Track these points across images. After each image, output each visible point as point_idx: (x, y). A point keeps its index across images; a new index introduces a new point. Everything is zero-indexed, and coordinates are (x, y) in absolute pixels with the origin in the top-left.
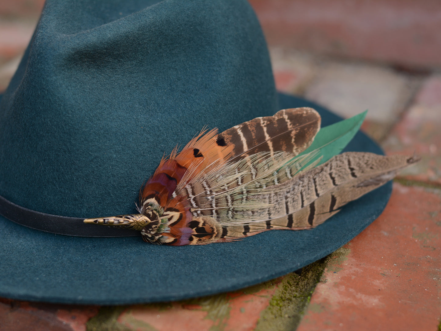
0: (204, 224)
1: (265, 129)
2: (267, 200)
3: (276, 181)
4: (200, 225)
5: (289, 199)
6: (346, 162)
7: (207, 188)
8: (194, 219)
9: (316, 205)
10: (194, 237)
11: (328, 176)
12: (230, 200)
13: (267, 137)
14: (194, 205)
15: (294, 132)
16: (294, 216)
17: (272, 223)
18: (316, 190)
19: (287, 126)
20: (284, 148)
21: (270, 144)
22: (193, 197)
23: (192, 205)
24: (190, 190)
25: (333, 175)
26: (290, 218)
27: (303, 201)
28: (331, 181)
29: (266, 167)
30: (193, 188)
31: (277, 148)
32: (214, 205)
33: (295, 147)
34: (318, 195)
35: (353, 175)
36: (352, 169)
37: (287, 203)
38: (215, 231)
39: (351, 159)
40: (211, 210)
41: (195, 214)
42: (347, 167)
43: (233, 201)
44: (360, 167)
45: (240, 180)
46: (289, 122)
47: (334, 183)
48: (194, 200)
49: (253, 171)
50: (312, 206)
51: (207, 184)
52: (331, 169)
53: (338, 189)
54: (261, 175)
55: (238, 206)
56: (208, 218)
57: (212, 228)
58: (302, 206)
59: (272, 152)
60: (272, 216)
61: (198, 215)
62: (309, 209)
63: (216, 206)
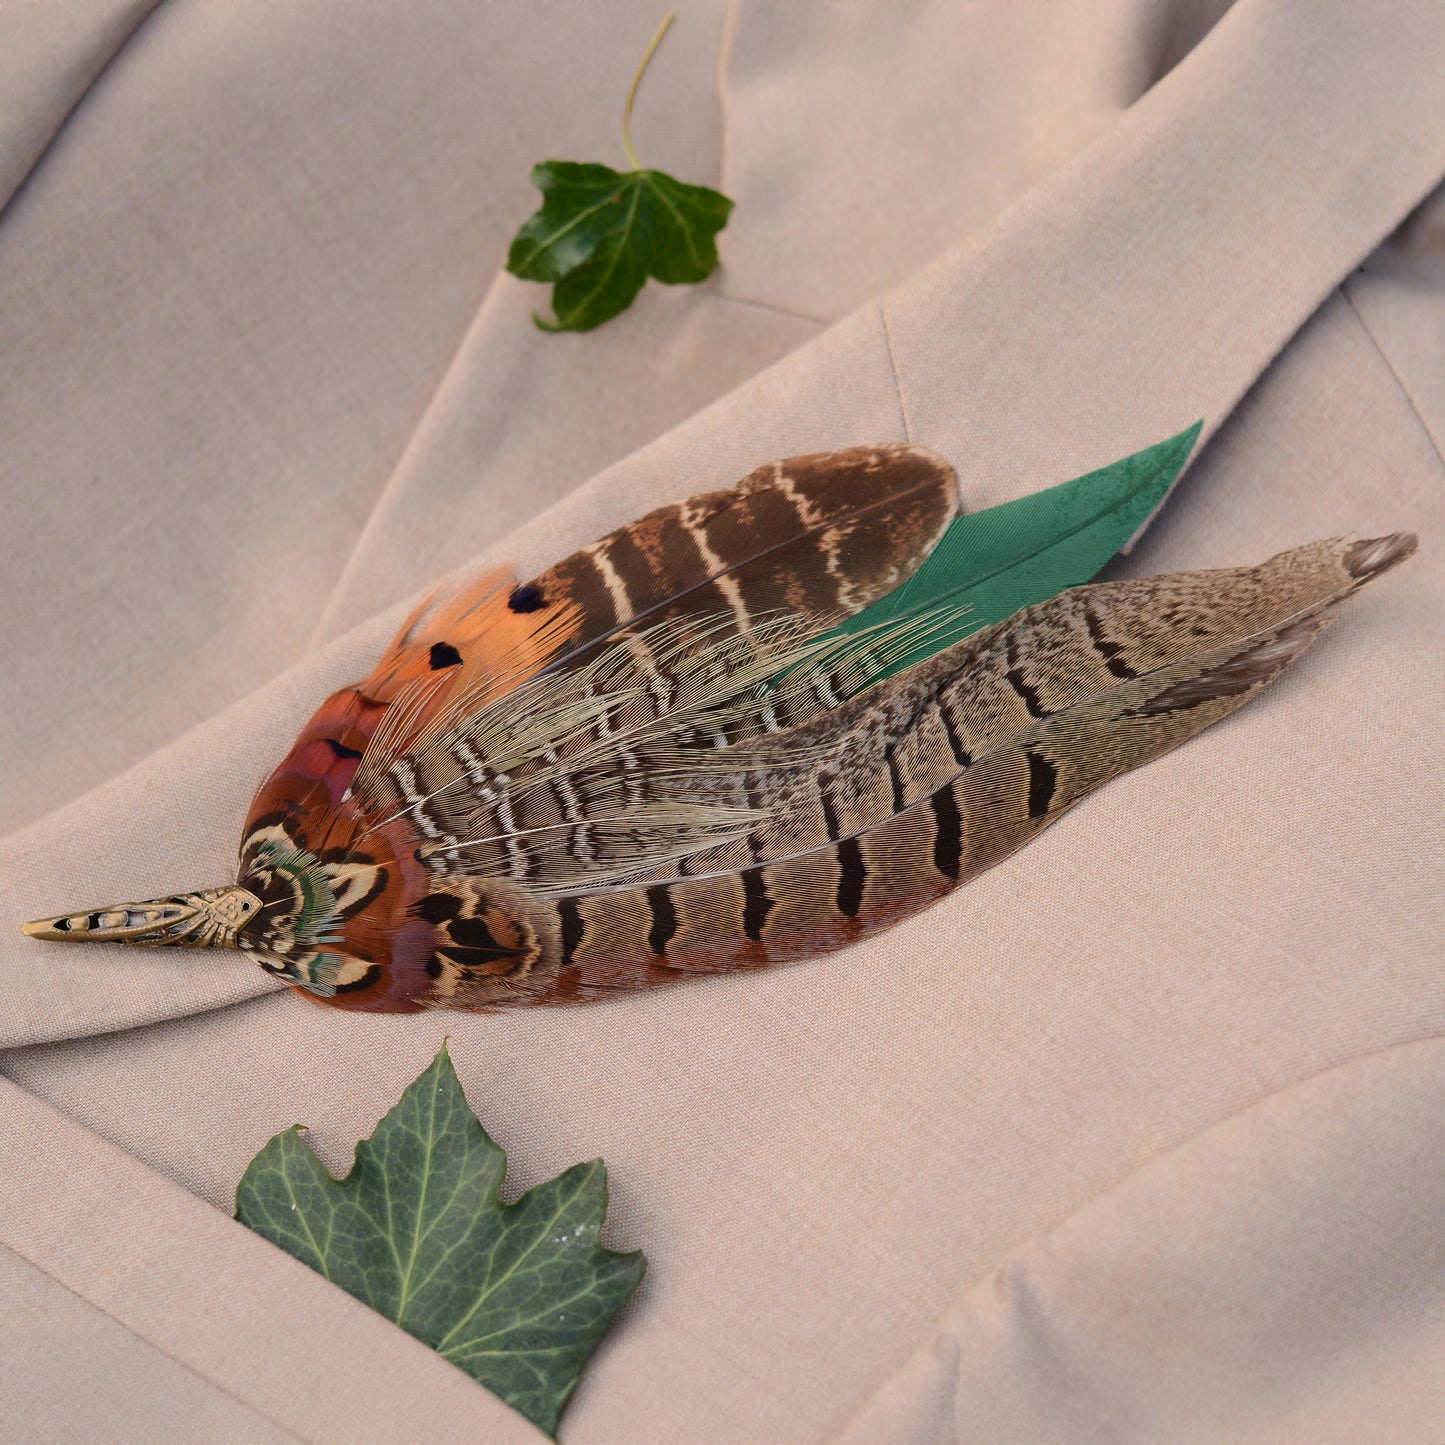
0: (481, 908)
1: (701, 537)
2: (739, 792)
3: (769, 717)
4: (467, 912)
5: (837, 785)
6: (1080, 625)
7: (473, 763)
8: (439, 886)
9: (960, 798)
10: (445, 960)
11: (1007, 686)
12: (572, 799)
13: (714, 563)
14: (430, 829)
15: (831, 537)
16: (865, 845)
17: (768, 877)
18: (956, 742)
19: (797, 515)
20: (795, 594)
21: (729, 588)
22: (421, 801)
23: (420, 830)
24: (407, 780)
25: (1029, 681)
26: (849, 853)
27: (899, 788)
28: (1022, 702)
29: (718, 668)
30: (417, 770)
31: (761, 599)
32: (508, 822)
33: (846, 586)
34: (963, 759)
35: (1119, 669)
36: (1109, 649)
37: (827, 800)
38: (531, 942)
39: (1101, 611)
40: (502, 846)
41: (438, 864)
42: (1088, 643)
43: (585, 799)
44: (1145, 637)
45: (604, 719)
46: (803, 504)
47: (1034, 708)
48: (427, 809)
49: (661, 686)
50: (944, 802)
51: (474, 748)
52: (1012, 658)
53: (1055, 729)
54: (695, 698)
55: (613, 817)
56: (496, 883)
57: (518, 927)
58: (899, 805)
59: (742, 616)
60: (766, 852)
61: (451, 866)
62: (931, 817)
63: (519, 825)
